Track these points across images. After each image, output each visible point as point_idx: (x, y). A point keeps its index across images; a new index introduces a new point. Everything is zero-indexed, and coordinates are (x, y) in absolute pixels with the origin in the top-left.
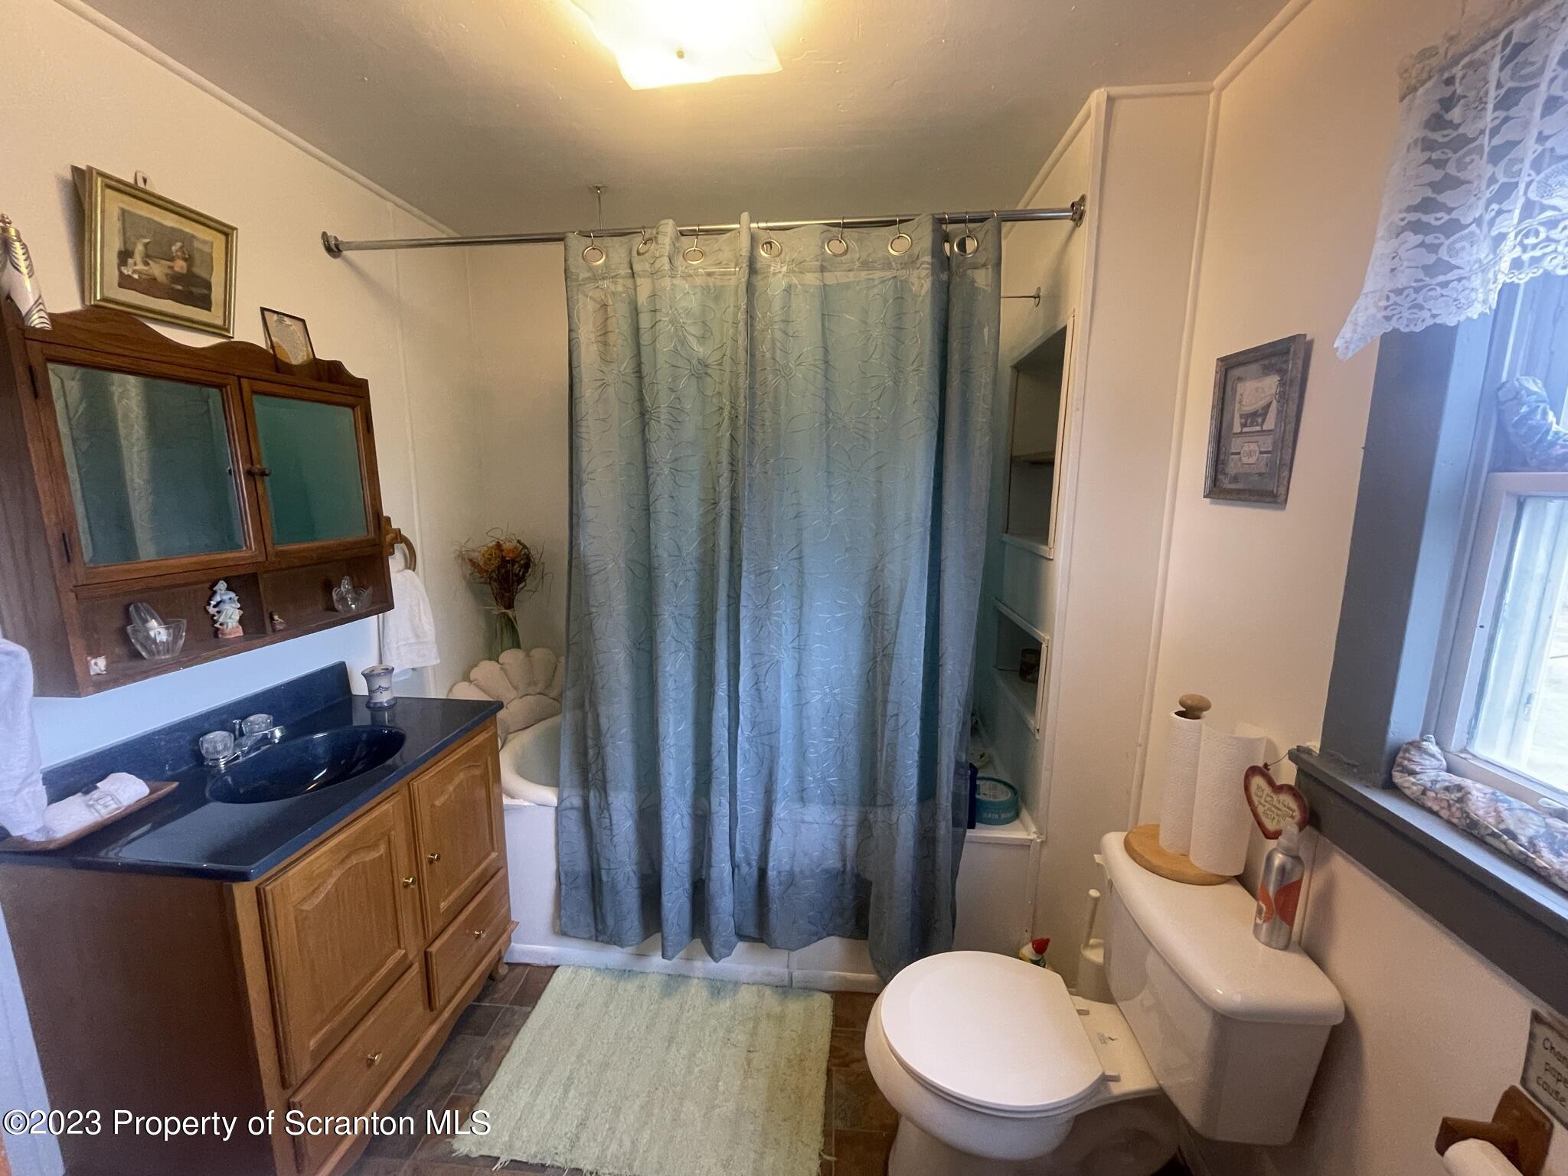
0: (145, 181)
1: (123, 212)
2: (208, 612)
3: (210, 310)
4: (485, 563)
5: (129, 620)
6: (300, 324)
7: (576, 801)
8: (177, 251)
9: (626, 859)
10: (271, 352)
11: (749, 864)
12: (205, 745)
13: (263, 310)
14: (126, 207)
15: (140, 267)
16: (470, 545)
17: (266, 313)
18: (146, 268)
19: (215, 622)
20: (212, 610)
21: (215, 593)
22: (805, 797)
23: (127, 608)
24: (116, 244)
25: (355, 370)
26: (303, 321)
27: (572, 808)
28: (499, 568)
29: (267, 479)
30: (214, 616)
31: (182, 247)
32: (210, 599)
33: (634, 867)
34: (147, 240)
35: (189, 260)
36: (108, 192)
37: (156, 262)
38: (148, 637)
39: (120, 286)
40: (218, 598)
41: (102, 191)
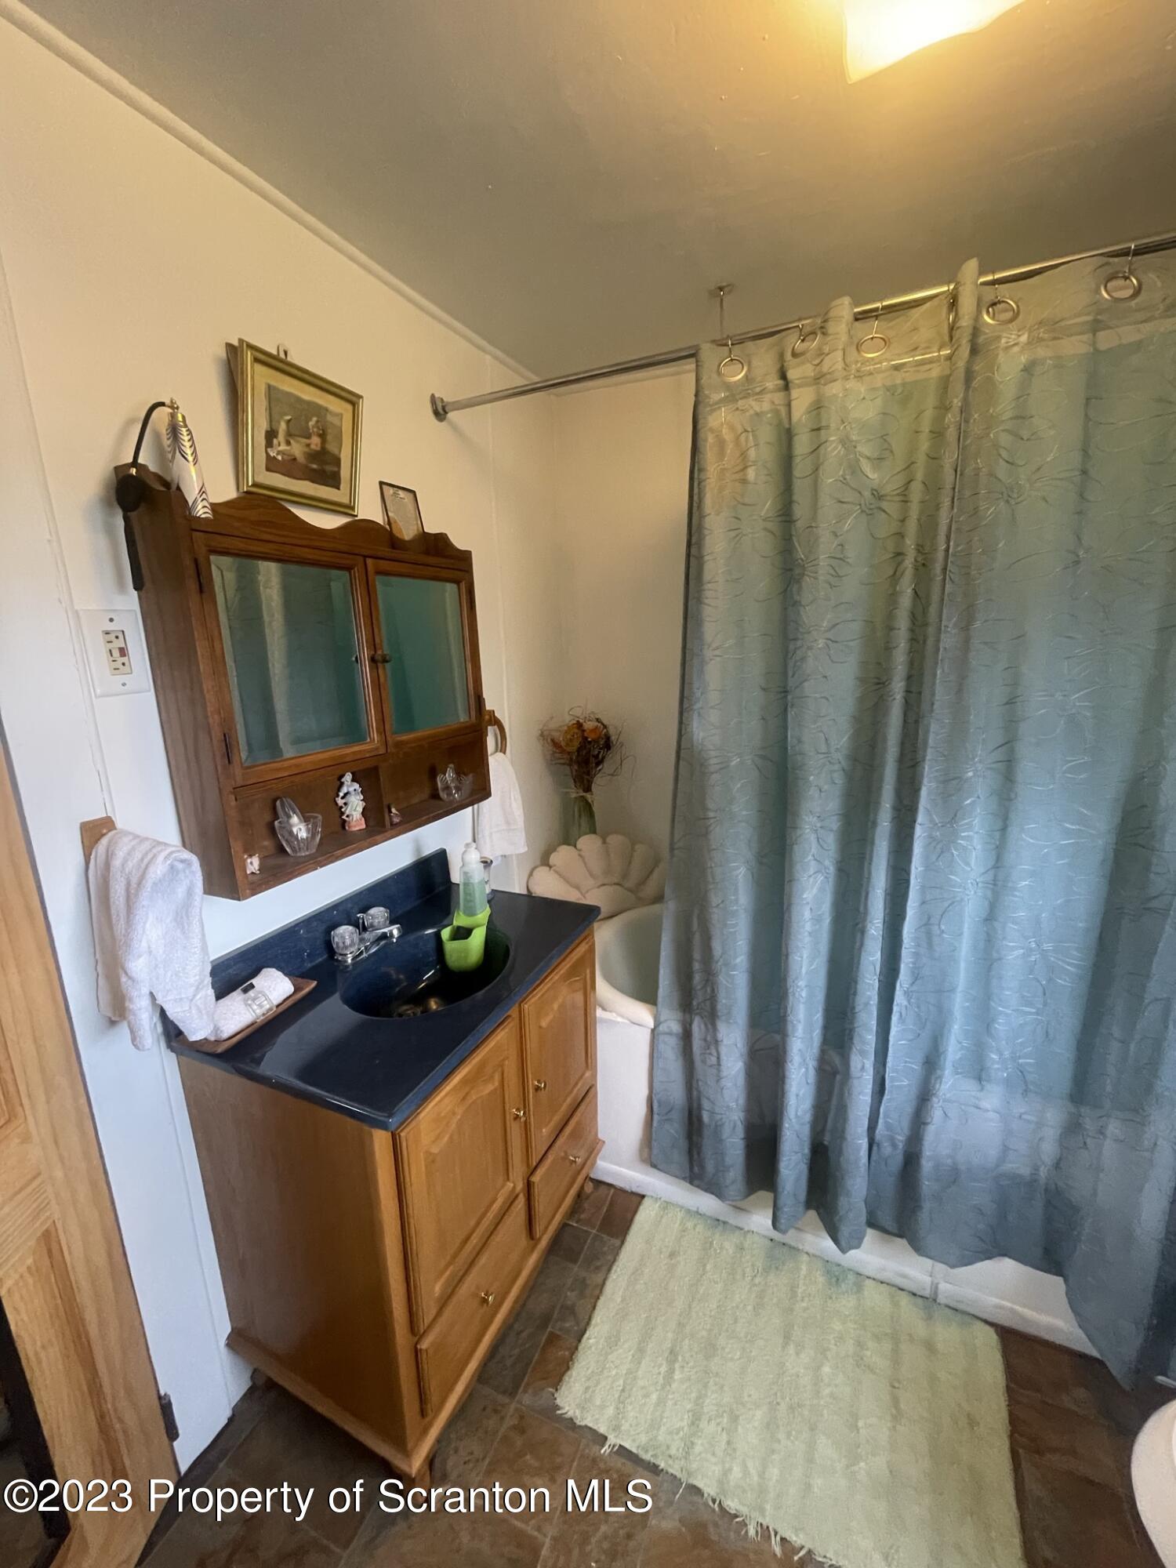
0: (286, 353)
1: (269, 387)
2: (337, 804)
3: (339, 489)
4: (567, 745)
5: (276, 816)
6: (411, 495)
7: (676, 1027)
8: (313, 427)
9: (733, 1105)
10: (388, 527)
11: (894, 1146)
12: (336, 939)
13: (381, 483)
14: (273, 383)
15: (283, 447)
16: (553, 725)
17: (384, 487)
18: (288, 448)
19: (343, 813)
20: (340, 802)
21: (342, 784)
22: (984, 1077)
23: (275, 801)
24: (263, 425)
25: (459, 542)
26: (413, 492)
27: (670, 1034)
28: (579, 750)
29: (388, 665)
30: (341, 807)
31: (317, 422)
32: (339, 790)
33: (742, 1115)
34: (288, 418)
35: (323, 436)
36: (259, 368)
37: (298, 442)
38: (291, 833)
39: (268, 469)
40: (344, 790)
41: (252, 367)
